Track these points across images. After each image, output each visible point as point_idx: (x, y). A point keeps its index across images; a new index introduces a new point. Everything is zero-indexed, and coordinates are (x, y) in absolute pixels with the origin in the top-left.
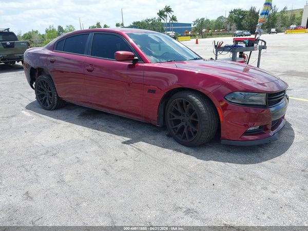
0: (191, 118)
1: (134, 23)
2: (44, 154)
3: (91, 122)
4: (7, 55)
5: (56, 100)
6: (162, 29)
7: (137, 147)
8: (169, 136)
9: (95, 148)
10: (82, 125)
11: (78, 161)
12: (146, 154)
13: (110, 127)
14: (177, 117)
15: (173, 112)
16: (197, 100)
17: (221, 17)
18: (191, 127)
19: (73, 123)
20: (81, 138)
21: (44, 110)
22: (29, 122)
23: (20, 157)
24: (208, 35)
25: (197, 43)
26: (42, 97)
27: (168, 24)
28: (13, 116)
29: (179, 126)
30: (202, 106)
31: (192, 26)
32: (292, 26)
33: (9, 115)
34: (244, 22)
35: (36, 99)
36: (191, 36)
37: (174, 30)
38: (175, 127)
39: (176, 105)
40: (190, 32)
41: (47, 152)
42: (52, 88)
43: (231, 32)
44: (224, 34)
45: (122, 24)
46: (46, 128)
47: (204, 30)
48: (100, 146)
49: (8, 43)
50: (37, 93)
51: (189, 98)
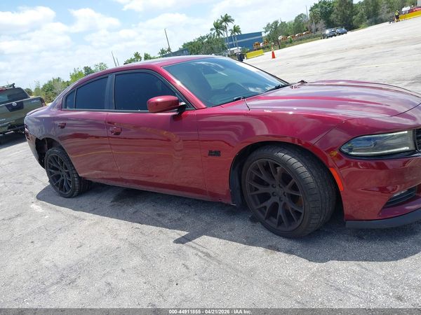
0: (287, 190)
1: (185, 45)
2: (57, 283)
3: (131, 210)
4: (16, 120)
5: (76, 183)
6: (223, 46)
7: (205, 250)
8: (254, 220)
9: (136, 261)
10: (118, 217)
11: (110, 291)
12: (219, 262)
13: (159, 215)
14: (262, 190)
15: (254, 181)
16: (293, 160)
17: (300, 16)
18: (290, 206)
19: (103, 215)
20: (115, 243)
21: (61, 198)
22: (40, 223)
23: (19, 295)
24: (287, 43)
25: (274, 57)
26: (58, 180)
27: (230, 39)
28: (17, 216)
29: (268, 204)
30: (304, 169)
31: (264, 35)
32: (404, 9)
33: (13, 214)
34: (333, 16)
35: (49, 184)
36: (263, 48)
37: (240, 44)
38: (262, 206)
39: (258, 170)
40: (261, 44)
41: (62, 277)
42: (68, 166)
43: (318, 33)
44: (309, 38)
45: (169, 50)
46: (63, 230)
47: (280, 38)
48: (144, 257)
49: (14, 103)
50: (49, 174)
51: (278, 157)
